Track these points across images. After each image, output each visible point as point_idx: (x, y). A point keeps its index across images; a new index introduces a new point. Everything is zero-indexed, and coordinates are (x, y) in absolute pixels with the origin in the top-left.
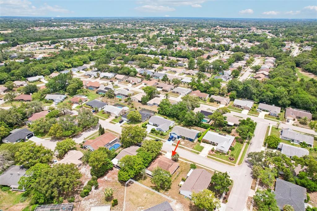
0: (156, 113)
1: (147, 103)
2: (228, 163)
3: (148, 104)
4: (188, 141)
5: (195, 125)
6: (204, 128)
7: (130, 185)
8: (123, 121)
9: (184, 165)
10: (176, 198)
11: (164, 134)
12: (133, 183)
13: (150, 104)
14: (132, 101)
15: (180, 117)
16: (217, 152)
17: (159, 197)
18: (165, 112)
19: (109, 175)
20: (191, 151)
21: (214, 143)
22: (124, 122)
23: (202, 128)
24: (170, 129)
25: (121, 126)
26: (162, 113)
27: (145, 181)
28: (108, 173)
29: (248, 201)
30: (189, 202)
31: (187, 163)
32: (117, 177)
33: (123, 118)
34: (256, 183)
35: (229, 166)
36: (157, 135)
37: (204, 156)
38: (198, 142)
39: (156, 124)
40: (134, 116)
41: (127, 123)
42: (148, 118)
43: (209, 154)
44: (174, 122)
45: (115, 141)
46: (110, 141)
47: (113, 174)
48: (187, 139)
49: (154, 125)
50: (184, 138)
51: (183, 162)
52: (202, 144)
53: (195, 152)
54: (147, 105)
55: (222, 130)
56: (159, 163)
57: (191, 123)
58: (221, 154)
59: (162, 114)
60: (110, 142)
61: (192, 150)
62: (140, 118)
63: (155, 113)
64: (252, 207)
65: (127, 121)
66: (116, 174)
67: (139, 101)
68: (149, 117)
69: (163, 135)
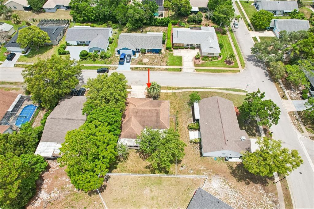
0: (71, 22)
1: (44, 7)
2: (230, 70)
3: (47, 10)
4: (152, 54)
5: (146, 24)
6: (162, 26)
7: (105, 186)
8: (14, 55)
9: (173, 98)
10: (202, 168)
11: (107, 55)
12: (109, 177)
13: (49, 9)
14: (11, 11)
15: (119, 17)
16: (205, 58)
17: (174, 182)
18: (87, 16)
19: (47, 184)
20: (167, 70)
21: (192, 45)
22: (18, 55)
23: (159, 26)
24: (111, 43)
25: (16, 66)
26: (82, 19)
27: (128, 162)
28: (43, 180)
29: (292, 121)
30: (226, 165)
31: (175, 93)
32: (67, 180)
33: (12, 49)
34: (281, 87)
35: (234, 74)
36: (94, 60)
37: (192, 71)
38: (167, 51)
39: (82, 41)
40: (35, 39)
41: (26, 56)
42: (62, 35)
43: (196, 65)
44: (111, 29)
45: (19, 102)
46: (9, 107)
47: (57, 177)
48: (150, 51)
49: (78, 45)
50: (143, 52)
51: (167, 93)
52: (176, 53)
53: (174, 70)
54: (45, 12)
55: (188, 22)
56: (136, 116)
57: (140, 22)
58: (211, 60)
59: (82, 21)
60: (10, 110)
61: (168, 67)
62: (47, 38)
63: (68, 22)
64: (303, 128)
65: (23, 52)
66: (62, 175)
67: (26, 8)
68: (62, 32)
69: (106, 58)
